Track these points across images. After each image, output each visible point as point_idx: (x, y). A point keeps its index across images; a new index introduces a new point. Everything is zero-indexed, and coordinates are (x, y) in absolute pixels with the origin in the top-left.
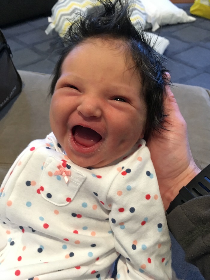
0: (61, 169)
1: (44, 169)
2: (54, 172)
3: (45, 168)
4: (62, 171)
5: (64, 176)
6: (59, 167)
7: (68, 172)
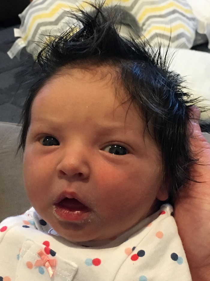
0: (43, 257)
1: (20, 259)
2: (34, 263)
3: (22, 257)
4: (45, 260)
5: (48, 267)
6: (40, 254)
7: (53, 260)
